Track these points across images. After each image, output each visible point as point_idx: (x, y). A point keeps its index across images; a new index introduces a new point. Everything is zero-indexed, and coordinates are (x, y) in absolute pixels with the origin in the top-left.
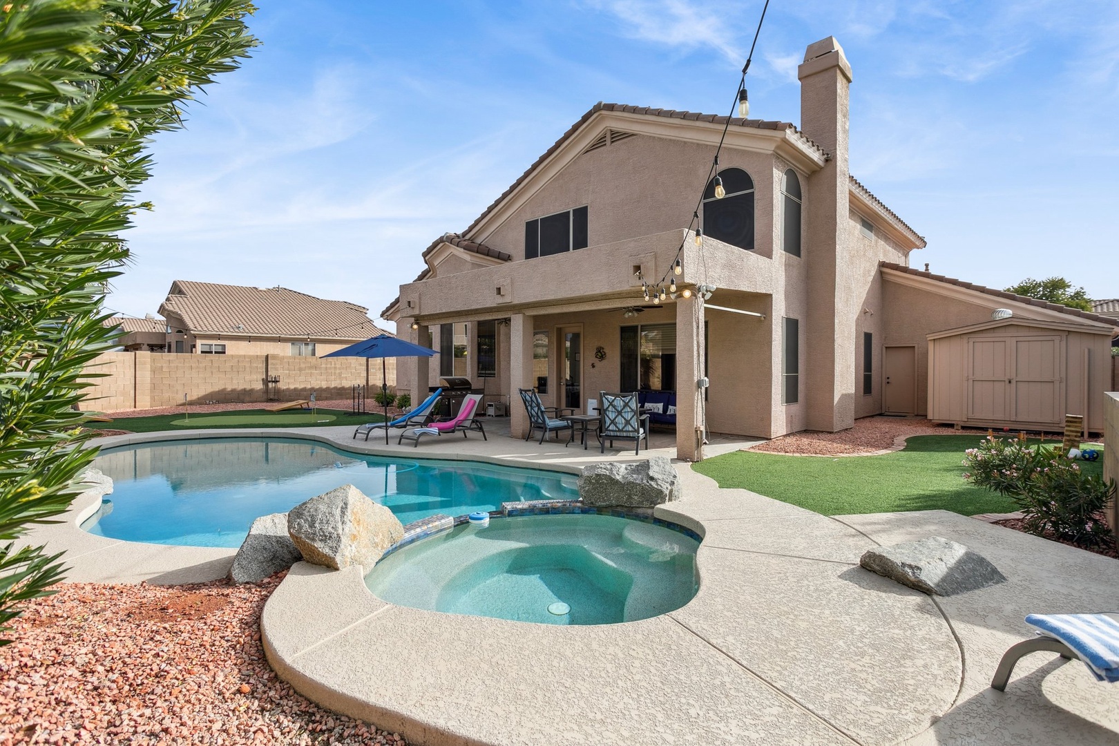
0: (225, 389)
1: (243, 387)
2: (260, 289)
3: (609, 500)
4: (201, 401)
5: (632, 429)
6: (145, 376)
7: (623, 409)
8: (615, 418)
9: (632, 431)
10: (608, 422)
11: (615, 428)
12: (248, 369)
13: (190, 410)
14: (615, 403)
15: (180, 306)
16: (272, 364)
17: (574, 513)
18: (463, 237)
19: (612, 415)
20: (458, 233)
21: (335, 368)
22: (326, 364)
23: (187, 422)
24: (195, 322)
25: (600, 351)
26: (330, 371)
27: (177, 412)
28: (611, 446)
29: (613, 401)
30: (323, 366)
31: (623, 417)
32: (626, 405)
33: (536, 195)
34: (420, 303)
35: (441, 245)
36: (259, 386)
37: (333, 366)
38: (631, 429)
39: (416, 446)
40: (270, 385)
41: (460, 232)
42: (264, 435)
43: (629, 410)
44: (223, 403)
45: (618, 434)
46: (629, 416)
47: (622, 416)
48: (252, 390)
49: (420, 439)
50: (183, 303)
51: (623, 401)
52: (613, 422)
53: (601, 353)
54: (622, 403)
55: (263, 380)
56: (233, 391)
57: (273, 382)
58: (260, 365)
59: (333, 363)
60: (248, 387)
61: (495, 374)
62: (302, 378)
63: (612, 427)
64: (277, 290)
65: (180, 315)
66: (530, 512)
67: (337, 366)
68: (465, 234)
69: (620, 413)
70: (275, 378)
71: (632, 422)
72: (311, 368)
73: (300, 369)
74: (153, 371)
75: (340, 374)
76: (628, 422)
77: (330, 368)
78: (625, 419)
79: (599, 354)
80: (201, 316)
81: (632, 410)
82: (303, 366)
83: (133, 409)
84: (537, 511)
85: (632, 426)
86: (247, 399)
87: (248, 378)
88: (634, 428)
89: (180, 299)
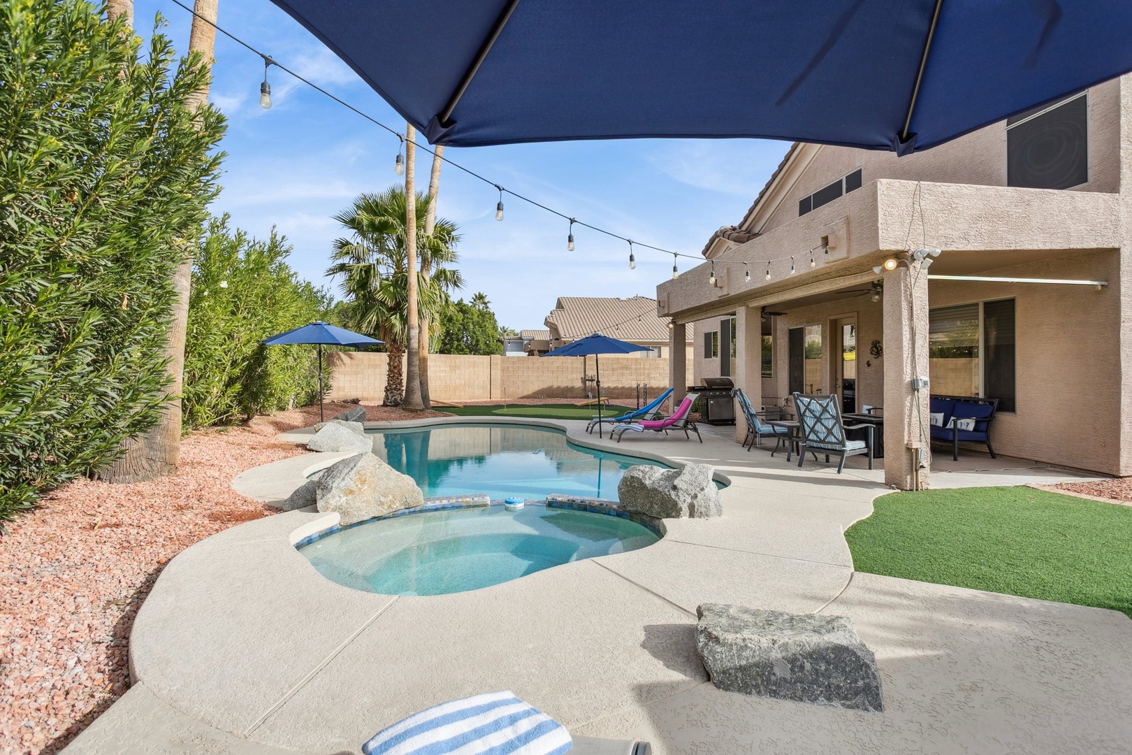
0: (551, 387)
1: (566, 385)
2: (621, 299)
3: (636, 505)
4: (536, 395)
5: (836, 441)
6: (497, 374)
7: (821, 414)
8: (815, 425)
9: (835, 443)
10: (808, 430)
11: (815, 438)
12: (570, 369)
13: (527, 402)
14: (811, 407)
15: (558, 318)
16: (589, 365)
17: (609, 514)
18: (740, 229)
19: (810, 421)
20: (734, 225)
21: (644, 368)
22: (636, 365)
23: (505, 411)
24: (566, 331)
25: (875, 346)
26: (639, 371)
27: (517, 403)
28: (827, 461)
29: (809, 404)
30: (633, 366)
31: (823, 425)
32: (825, 410)
33: (809, 169)
34: (668, 302)
35: (717, 240)
36: (579, 384)
37: (642, 366)
38: (834, 440)
39: (618, 442)
40: (587, 382)
41: (736, 224)
42: (535, 424)
43: (829, 417)
44: (550, 397)
45: (822, 445)
46: (830, 423)
47: (821, 423)
48: (573, 387)
49: (623, 436)
50: (561, 315)
51: (820, 405)
52: (812, 430)
53: (877, 348)
54: (819, 408)
55: (582, 378)
56: (559, 388)
57: (590, 380)
58: (579, 366)
59: (642, 364)
60: (570, 385)
61: (771, 374)
62: (614, 378)
63: (812, 437)
64: (636, 299)
65: (556, 326)
66: (569, 506)
67: (647, 367)
68: (741, 226)
69: (819, 420)
70: (591, 377)
71: (834, 431)
72: (622, 368)
73: (613, 370)
74: (503, 370)
75: (649, 375)
76: (830, 432)
77: (640, 369)
78: (826, 427)
79: (875, 349)
80: (572, 325)
81: (833, 417)
82: (615, 366)
83: (489, 400)
84: (575, 506)
85: (835, 437)
86: (569, 395)
87: (570, 377)
88: (838, 439)
89: (559, 312)
